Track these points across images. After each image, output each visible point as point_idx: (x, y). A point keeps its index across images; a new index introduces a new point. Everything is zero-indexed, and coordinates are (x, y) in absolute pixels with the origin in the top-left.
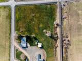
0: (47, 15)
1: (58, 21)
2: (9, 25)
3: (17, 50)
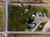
0: (16, 11)
1: (20, 5)
2: (21, 35)
3: (37, 30)
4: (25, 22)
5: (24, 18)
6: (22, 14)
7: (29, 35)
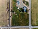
4: (23, 14)
5: (20, 15)
6: (18, 17)
7: (31, 11)
